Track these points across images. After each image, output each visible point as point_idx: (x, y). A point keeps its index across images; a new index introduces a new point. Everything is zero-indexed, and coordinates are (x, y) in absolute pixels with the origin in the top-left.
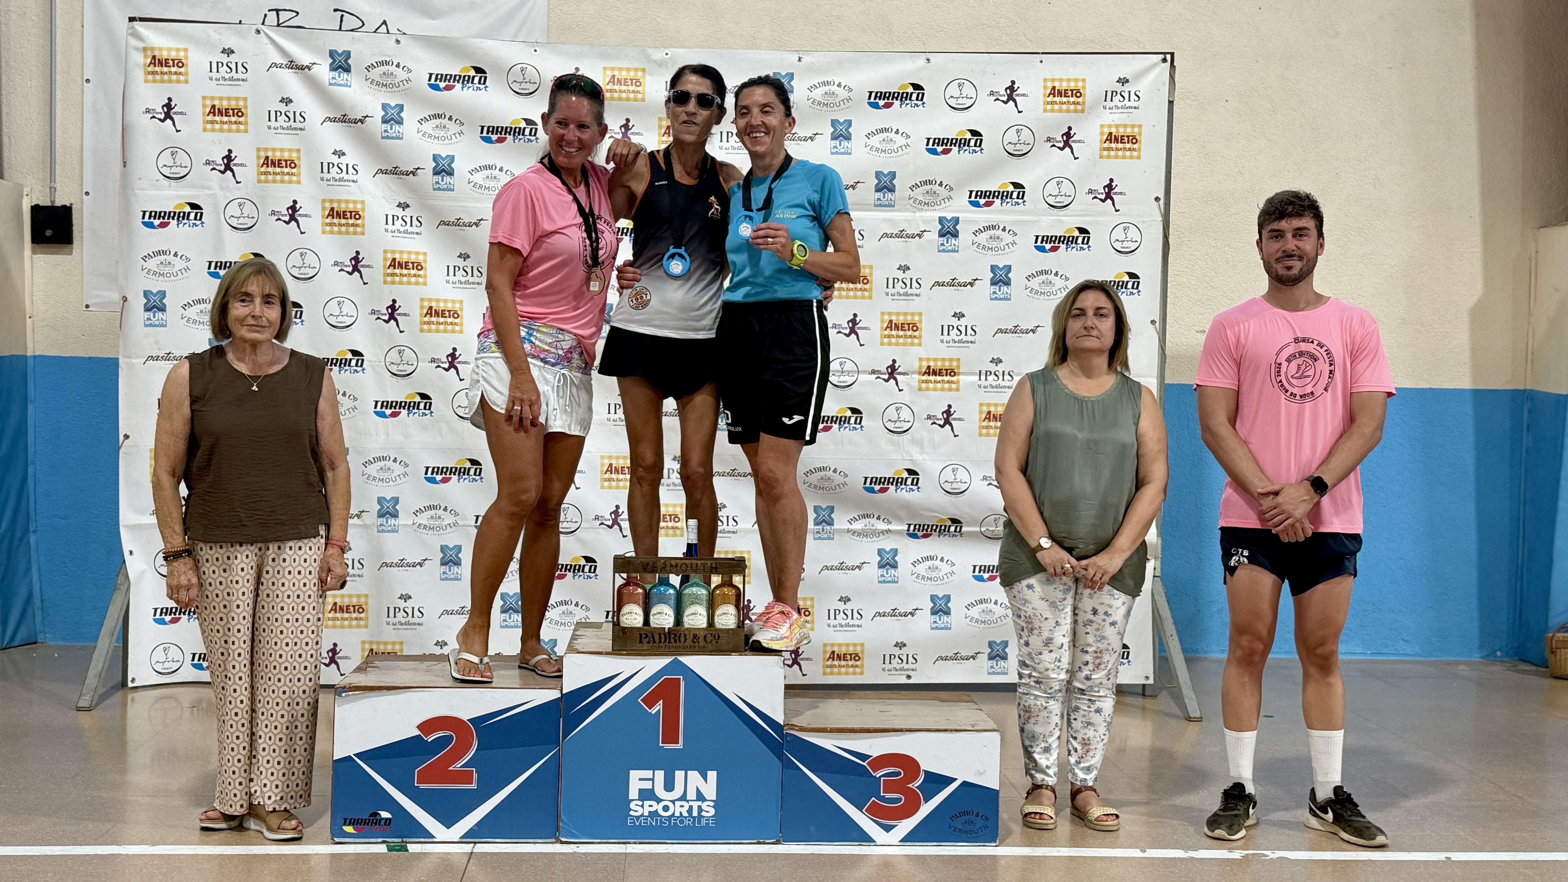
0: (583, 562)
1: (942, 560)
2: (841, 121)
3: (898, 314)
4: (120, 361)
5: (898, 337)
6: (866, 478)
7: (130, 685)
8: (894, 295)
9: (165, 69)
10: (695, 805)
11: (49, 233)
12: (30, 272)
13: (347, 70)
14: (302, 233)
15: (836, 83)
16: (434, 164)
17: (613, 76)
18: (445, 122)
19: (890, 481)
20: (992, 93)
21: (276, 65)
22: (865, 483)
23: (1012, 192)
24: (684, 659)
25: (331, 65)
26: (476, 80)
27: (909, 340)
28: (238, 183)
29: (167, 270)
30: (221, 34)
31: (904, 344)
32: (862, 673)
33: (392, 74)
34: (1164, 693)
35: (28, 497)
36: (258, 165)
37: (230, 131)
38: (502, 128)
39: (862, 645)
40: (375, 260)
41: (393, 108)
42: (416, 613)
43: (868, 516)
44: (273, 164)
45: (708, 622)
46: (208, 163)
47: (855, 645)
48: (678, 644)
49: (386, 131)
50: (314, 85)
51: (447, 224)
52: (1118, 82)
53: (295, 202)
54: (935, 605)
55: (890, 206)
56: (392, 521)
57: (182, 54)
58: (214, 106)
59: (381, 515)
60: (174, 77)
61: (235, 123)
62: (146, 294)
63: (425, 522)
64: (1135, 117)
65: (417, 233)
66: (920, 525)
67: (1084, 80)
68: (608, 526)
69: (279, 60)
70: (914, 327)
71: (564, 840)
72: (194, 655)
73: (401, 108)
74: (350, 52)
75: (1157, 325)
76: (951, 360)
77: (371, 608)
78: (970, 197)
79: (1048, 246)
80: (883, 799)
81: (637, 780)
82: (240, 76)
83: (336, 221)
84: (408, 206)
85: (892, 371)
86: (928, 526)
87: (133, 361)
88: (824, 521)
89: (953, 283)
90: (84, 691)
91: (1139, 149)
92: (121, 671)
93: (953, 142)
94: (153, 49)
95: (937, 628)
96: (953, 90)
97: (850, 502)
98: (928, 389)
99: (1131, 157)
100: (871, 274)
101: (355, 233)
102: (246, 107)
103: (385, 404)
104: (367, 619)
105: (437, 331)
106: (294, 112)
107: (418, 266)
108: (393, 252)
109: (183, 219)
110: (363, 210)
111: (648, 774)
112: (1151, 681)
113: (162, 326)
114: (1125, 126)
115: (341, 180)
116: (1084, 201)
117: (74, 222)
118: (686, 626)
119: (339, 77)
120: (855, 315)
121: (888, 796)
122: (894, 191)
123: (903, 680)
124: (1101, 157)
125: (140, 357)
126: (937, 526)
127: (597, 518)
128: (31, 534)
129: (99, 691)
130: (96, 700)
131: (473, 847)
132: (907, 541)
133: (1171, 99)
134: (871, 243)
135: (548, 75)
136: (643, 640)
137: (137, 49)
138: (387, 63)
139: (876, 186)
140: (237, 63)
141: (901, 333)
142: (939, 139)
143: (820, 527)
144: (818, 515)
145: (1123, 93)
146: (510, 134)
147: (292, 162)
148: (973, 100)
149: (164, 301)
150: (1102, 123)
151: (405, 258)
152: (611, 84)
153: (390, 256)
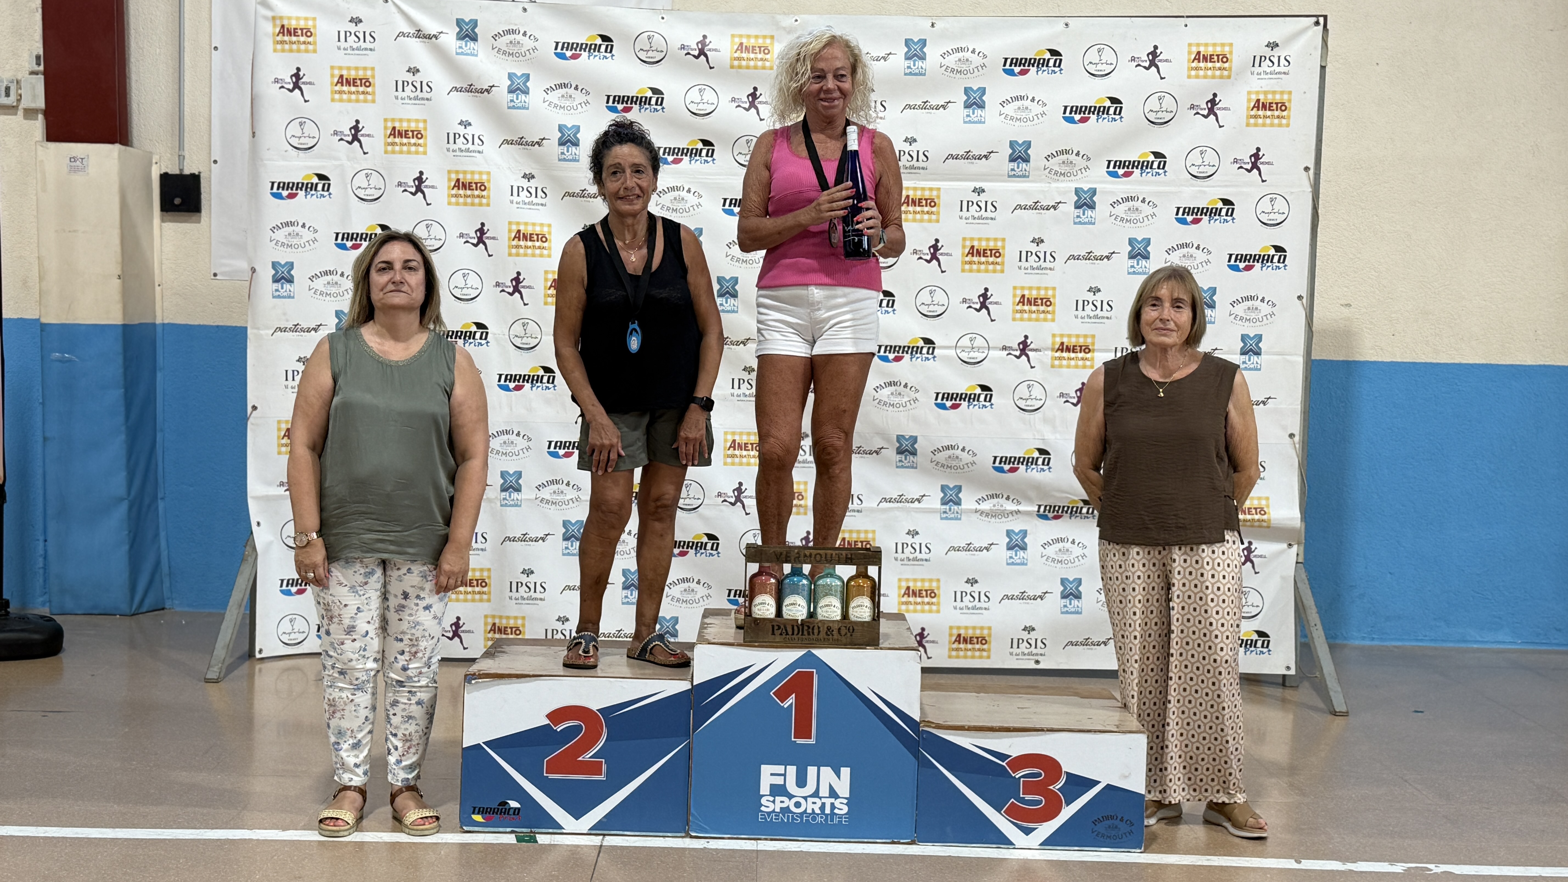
0: (705, 539)
1: (1073, 542)
2: (975, 89)
3: (1031, 288)
4: (249, 331)
5: (1030, 312)
6: (995, 458)
7: (258, 656)
8: (1027, 269)
9: (294, 39)
10: (828, 802)
11: (177, 201)
12: (159, 240)
13: (474, 39)
14: (428, 204)
15: (971, 50)
16: (560, 135)
17: (741, 44)
18: (571, 91)
19: (1020, 461)
20: (1133, 59)
21: (403, 34)
22: (994, 463)
23: (1153, 162)
24: (817, 652)
25: (458, 34)
26: (603, 48)
27: (1042, 316)
28: (365, 153)
29: (295, 241)
30: (348, 3)
31: (1037, 320)
32: (989, 657)
33: (519, 43)
34: (1306, 684)
35: (157, 465)
36: (385, 136)
37: (357, 101)
38: (628, 97)
39: (990, 628)
40: (500, 231)
41: (519, 78)
42: (539, 588)
43: (997, 496)
44: (400, 134)
45: (842, 614)
46: (336, 133)
47: (982, 628)
48: (811, 637)
49: (512, 101)
50: (441, 54)
51: (572, 195)
52: (1267, 46)
53: (421, 173)
54: (1065, 588)
55: (1024, 176)
56: (515, 495)
57: (310, 23)
58: (341, 76)
59: (504, 489)
60: (303, 47)
61: (363, 93)
62: (275, 265)
63: (547, 497)
64: (1285, 83)
65: (542, 205)
66: (1051, 507)
67: (1231, 45)
68: (731, 503)
69: (407, 29)
70: (1047, 302)
71: (694, 834)
72: (319, 626)
73: (527, 77)
74: (477, 20)
75: (1304, 300)
76: (1086, 336)
77: (493, 582)
78: (1108, 167)
79: (1189, 218)
80: (1023, 801)
81: (768, 775)
82: (367, 45)
83: (461, 192)
84: (533, 177)
85: (1024, 347)
86: (1059, 507)
87: (262, 332)
88: (951, 500)
89: (1089, 256)
90: (213, 662)
91: (1289, 117)
92: (248, 641)
93: (1091, 110)
94: (281, 18)
95: (1067, 612)
96: (1093, 55)
97: (979, 482)
98: (1061, 366)
99: (1280, 125)
100: (1003, 247)
101: (481, 205)
102: (373, 77)
103: (509, 377)
104: (490, 593)
106: (421, 82)
107: (543, 238)
108: (518, 223)
109: (311, 190)
110: (489, 181)
111: (780, 769)
112: (1292, 672)
113: (289, 297)
114: (1274, 93)
115: (466, 151)
116: (1228, 169)
117: (203, 190)
118: (820, 618)
119: (466, 46)
120: (986, 290)
121: (1028, 797)
122: (1029, 161)
123: (1032, 665)
124: (1248, 125)
125: (268, 328)
126: (1068, 507)
127: (720, 495)
128: (159, 501)
129: (227, 663)
130: (224, 670)
131: (603, 840)
132: (1037, 522)
133: (1323, 64)
134: (1003, 215)
135: (675, 43)
136: (776, 632)
137: (266, 18)
138: (513, 32)
139: (1010, 156)
140: (364, 33)
141: (1034, 308)
142: (1077, 107)
143: (947, 507)
144: (945, 495)
145: (1272, 58)
146: (636, 104)
147: (419, 132)
148: (1113, 67)
149: (292, 272)
150: (1249, 89)
151: (530, 230)
152: (739, 52)
153: (514, 228)
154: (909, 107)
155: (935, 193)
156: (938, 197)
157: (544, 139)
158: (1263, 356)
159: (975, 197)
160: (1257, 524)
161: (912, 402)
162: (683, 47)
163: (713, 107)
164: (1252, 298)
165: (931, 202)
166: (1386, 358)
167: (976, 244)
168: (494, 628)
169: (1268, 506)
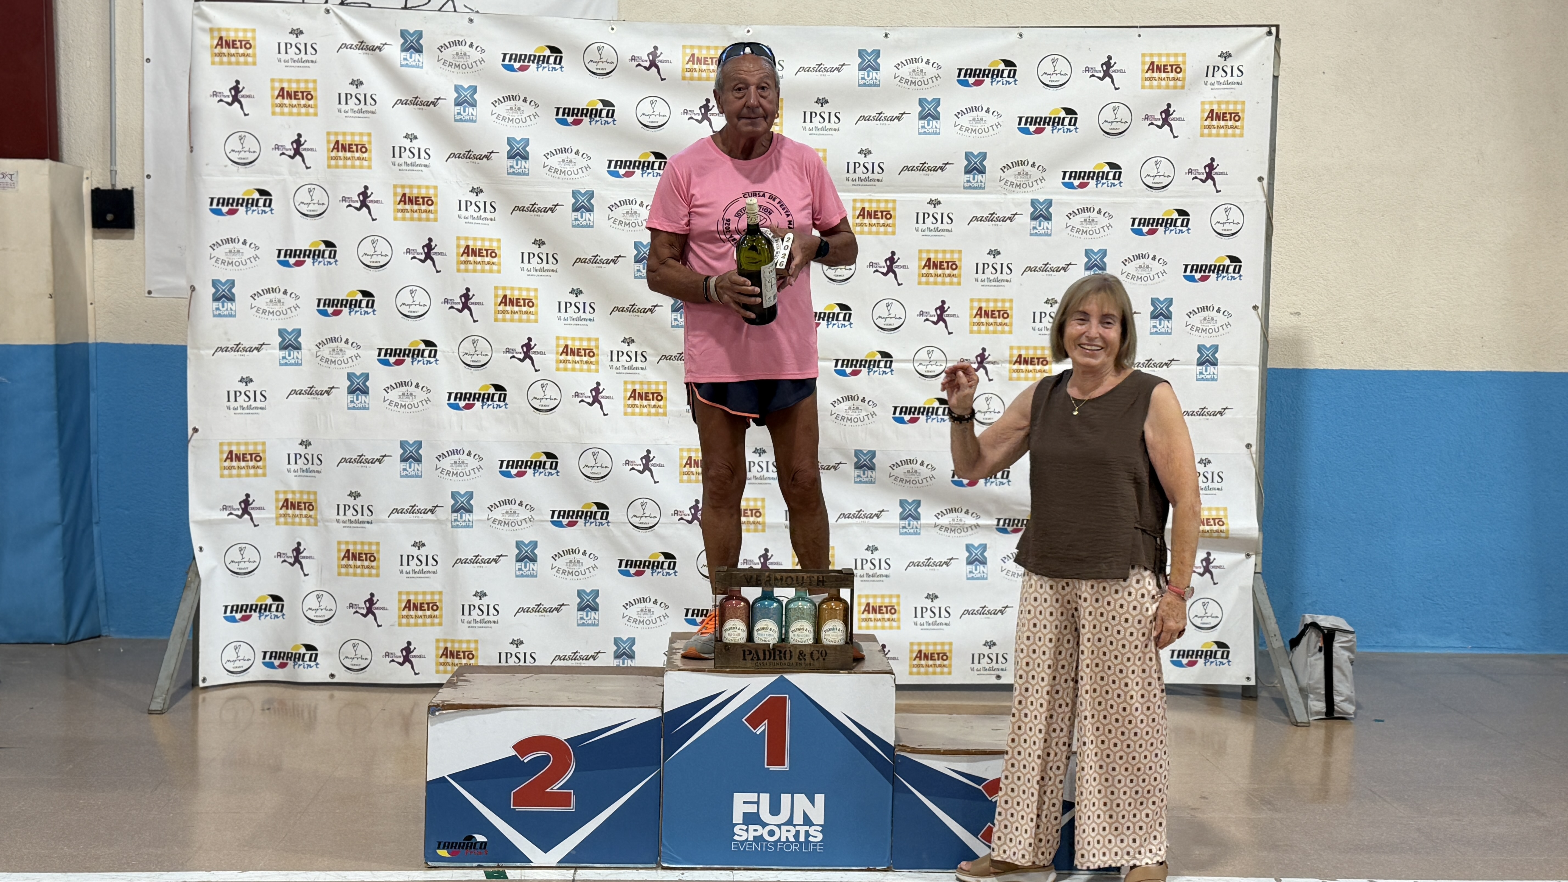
0: (662, 558)
2: (929, 100)
3: (988, 301)
4: (189, 351)
5: (988, 324)
7: (201, 685)
8: (984, 281)
9: (233, 51)
10: (802, 829)
11: (110, 217)
12: (91, 258)
13: (419, 50)
14: (373, 220)
15: (925, 60)
16: (509, 148)
17: (693, 55)
18: (520, 103)
20: (1087, 70)
21: (346, 46)
23: (1108, 173)
24: (788, 677)
25: (402, 45)
26: (552, 60)
27: (999, 328)
28: (307, 168)
29: (236, 258)
30: (289, 14)
31: (995, 332)
32: (950, 673)
33: (465, 54)
34: (1266, 694)
35: (91, 489)
36: (328, 149)
37: (299, 114)
38: (578, 109)
39: (951, 644)
40: (448, 247)
41: (466, 90)
42: (492, 611)
43: (956, 510)
44: (344, 149)
45: (815, 638)
46: (277, 147)
47: (943, 644)
48: (783, 661)
49: (459, 114)
50: (385, 66)
51: (522, 209)
52: (1220, 56)
53: (366, 188)
55: (980, 188)
56: (466, 516)
57: (250, 35)
58: (282, 89)
59: (455, 510)
60: (242, 59)
61: (305, 106)
62: (215, 283)
63: (500, 517)
64: (1238, 94)
65: (491, 219)
66: (1010, 520)
67: (1184, 55)
68: (688, 521)
69: (349, 40)
70: (1004, 314)
71: (665, 865)
72: (265, 653)
73: (474, 89)
74: (422, 32)
75: (1260, 310)
76: (1043, 348)
77: (445, 605)
78: (1064, 178)
79: (1145, 229)
81: (741, 803)
82: (309, 57)
83: (408, 207)
84: (481, 191)
85: (982, 360)
87: (202, 352)
88: (910, 515)
89: (1046, 268)
90: (157, 693)
91: (1242, 127)
92: (192, 672)
93: (1046, 121)
94: (219, 30)
96: (1047, 66)
97: (937, 496)
98: (1018, 379)
99: (1234, 136)
100: (960, 259)
101: (428, 220)
102: (315, 89)
103: (459, 396)
104: (441, 616)
105: (512, 320)
106: (365, 95)
107: (492, 253)
108: (467, 239)
109: (252, 205)
110: (436, 196)
111: (753, 797)
112: (1252, 682)
113: (231, 316)
114: (1227, 103)
115: (412, 164)
116: (1183, 181)
117: (136, 205)
118: (792, 642)
119: (411, 57)
120: (943, 302)
122: (984, 173)
123: (993, 681)
124: (1202, 135)
125: (209, 348)
127: (676, 513)
128: (94, 526)
129: (171, 692)
130: (168, 701)
131: (575, 874)
132: (996, 536)
133: (1276, 74)
134: (960, 227)
135: (625, 54)
136: (747, 657)
137: (203, 30)
138: (460, 43)
139: (966, 167)
140: (306, 44)
141: (991, 320)
142: (1032, 118)
143: (907, 522)
144: (904, 510)
145: (1225, 68)
146: (586, 116)
147: (363, 146)
148: (1067, 77)
149: (233, 290)
150: (1203, 100)
151: (479, 245)
152: (690, 63)
153: (463, 243)
154: (864, 118)
155: (890, 205)
156: (894, 209)
157: (492, 152)
158: (1219, 367)
159: (931, 209)
160: (1215, 534)
161: (870, 416)
162: (633, 59)
163: (666, 119)
164: (1208, 308)
165: (887, 215)
166: (1336, 366)
167: (932, 256)
168: (447, 653)
169: (1226, 516)
